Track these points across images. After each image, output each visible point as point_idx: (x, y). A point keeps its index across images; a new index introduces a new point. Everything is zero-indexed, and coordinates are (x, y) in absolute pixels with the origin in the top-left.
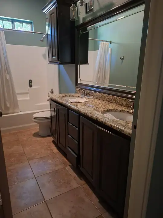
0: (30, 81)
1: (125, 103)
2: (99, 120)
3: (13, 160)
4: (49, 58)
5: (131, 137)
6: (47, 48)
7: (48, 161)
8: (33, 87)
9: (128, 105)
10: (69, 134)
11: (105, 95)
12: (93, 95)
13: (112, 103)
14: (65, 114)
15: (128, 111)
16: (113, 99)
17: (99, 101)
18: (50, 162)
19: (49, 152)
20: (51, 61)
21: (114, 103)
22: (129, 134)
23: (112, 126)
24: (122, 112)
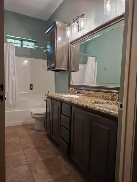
0: (31, 85)
1: (110, 97)
2: (88, 107)
3: (10, 149)
4: (48, 66)
5: (117, 117)
6: (47, 60)
7: (42, 151)
8: (33, 90)
9: (113, 99)
10: (61, 125)
11: (93, 92)
12: (83, 93)
13: (99, 98)
14: (59, 107)
15: (114, 103)
16: (100, 95)
17: (88, 97)
18: (43, 151)
19: (42, 143)
20: (49, 68)
21: (101, 98)
22: (116, 115)
23: (100, 110)
24: (108, 104)
